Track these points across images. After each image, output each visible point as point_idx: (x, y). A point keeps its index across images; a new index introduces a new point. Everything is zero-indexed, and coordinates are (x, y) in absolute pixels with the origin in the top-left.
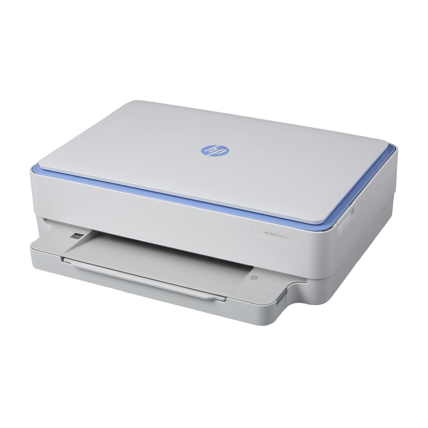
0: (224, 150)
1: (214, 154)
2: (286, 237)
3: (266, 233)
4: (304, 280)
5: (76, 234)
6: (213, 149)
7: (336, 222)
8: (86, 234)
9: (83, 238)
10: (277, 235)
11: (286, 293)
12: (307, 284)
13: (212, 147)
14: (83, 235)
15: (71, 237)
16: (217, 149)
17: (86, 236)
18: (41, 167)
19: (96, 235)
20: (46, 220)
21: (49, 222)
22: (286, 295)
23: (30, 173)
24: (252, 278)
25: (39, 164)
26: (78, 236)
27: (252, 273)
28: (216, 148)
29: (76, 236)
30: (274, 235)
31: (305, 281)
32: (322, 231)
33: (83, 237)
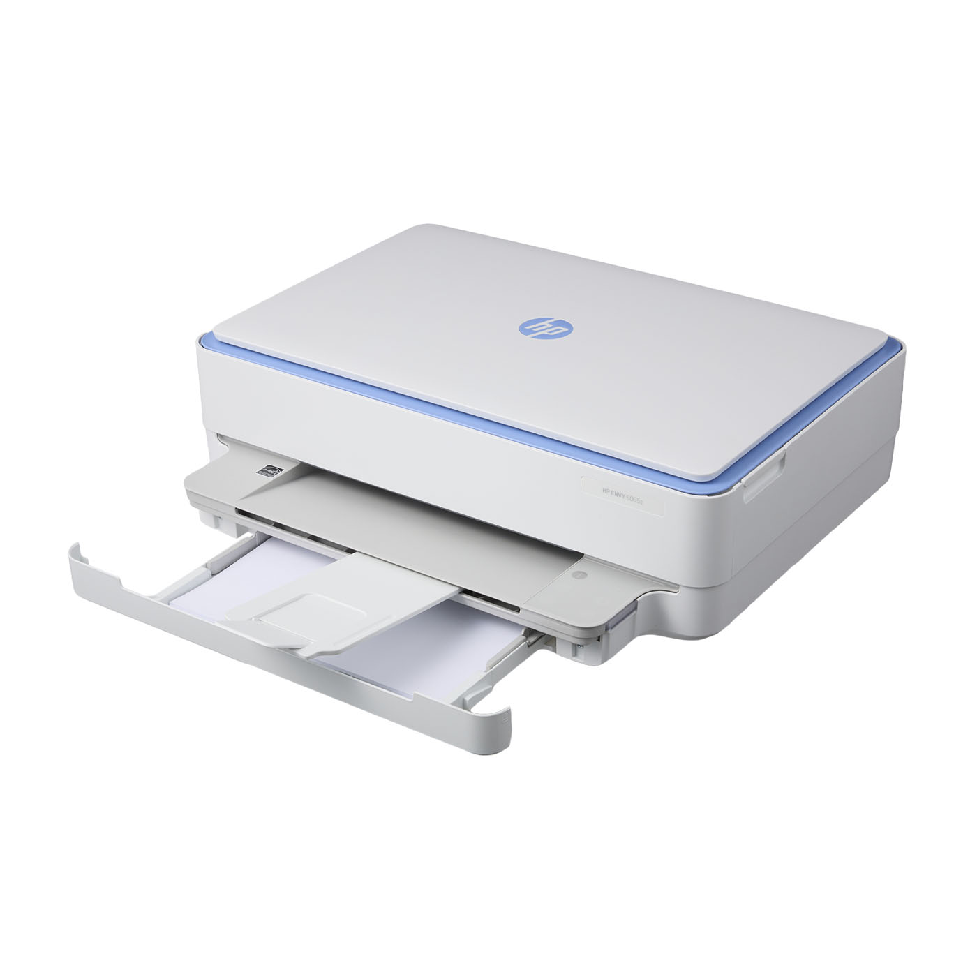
0: (564, 328)
1: (544, 334)
2: (641, 502)
3: (605, 491)
4: (673, 587)
5: (270, 467)
6: (544, 325)
7: (740, 481)
8: (287, 468)
9: (281, 476)
10: (625, 497)
11: (636, 608)
12: (676, 596)
13: (541, 322)
14: (281, 470)
15: (258, 472)
16: (551, 325)
17: (287, 473)
18: (216, 337)
19: (307, 471)
20: (221, 437)
21: (227, 441)
22: (635, 612)
23: (197, 348)
24: (575, 575)
25: (214, 332)
26: (272, 472)
27: (578, 566)
28: (550, 323)
29: (270, 470)
30: (622, 498)
31: (675, 588)
32: (708, 495)
33: (281, 473)
